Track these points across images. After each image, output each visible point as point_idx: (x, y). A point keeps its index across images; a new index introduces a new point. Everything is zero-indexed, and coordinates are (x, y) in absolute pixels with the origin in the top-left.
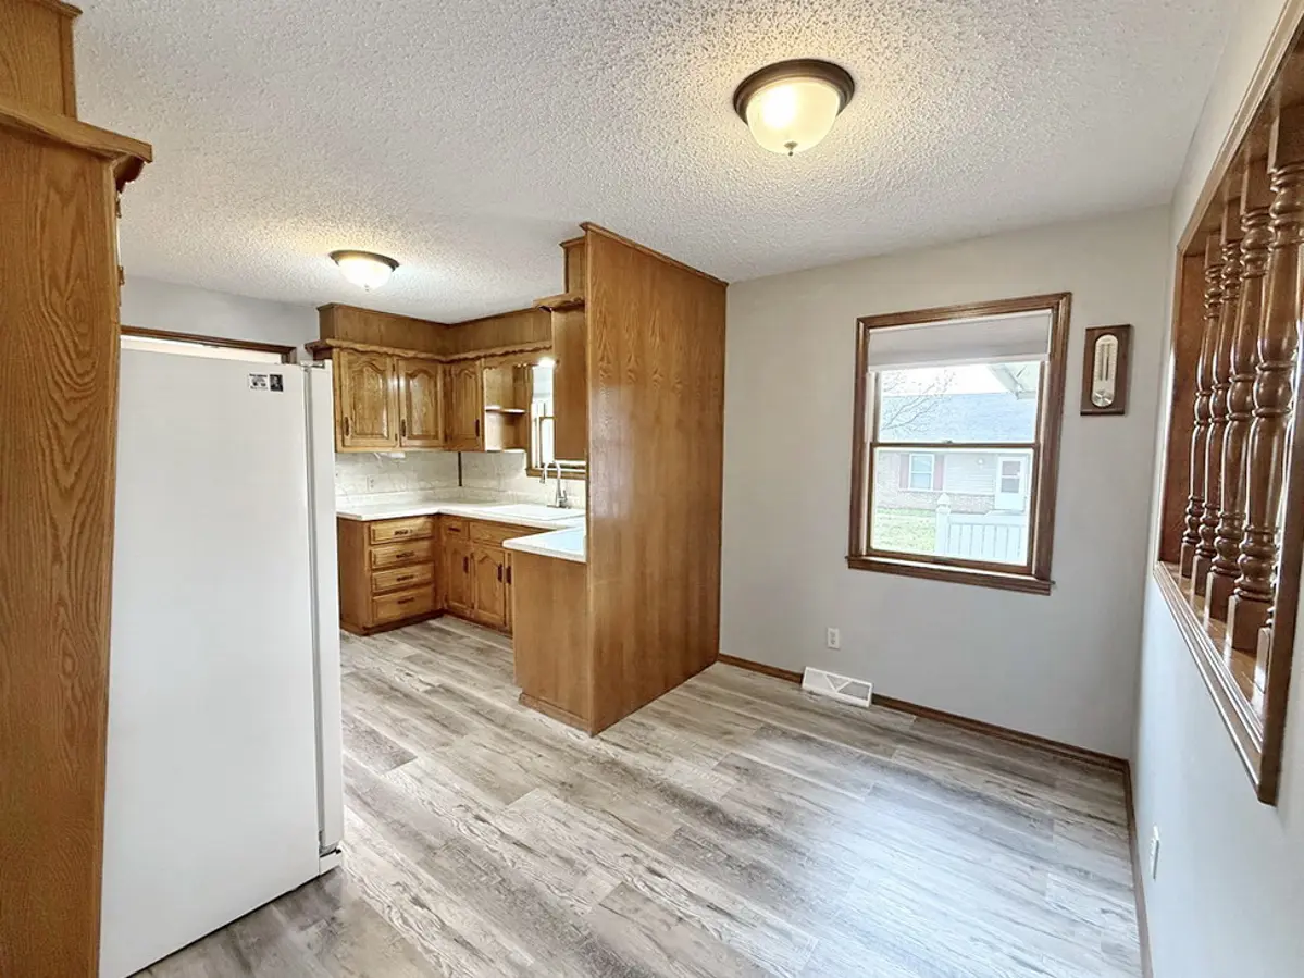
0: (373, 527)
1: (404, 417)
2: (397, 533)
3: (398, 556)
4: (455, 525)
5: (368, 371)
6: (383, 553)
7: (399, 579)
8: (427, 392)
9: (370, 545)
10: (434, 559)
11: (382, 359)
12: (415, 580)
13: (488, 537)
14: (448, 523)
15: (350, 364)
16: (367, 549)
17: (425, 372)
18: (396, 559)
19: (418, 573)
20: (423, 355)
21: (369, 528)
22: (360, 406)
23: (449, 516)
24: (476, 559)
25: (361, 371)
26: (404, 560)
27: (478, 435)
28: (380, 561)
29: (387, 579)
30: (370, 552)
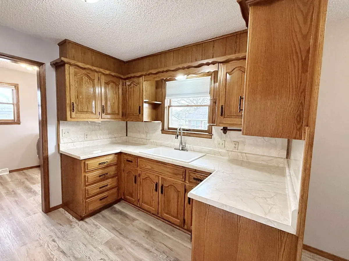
0: (86, 162)
1: (103, 104)
2: (100, 164)
3: (100, 176)
4: (130, 158)
5: (85, 78)
6: (92, 176)
7: (100, 188)
8: (115, 92)
9: (85, 172)
10: (118, 175)
11: (92, 73)
12: (109, 186)
13: (150, 167)
14: (126, 157)
15: (76, 74)
16: (83, 174)
17: (114, 82)
18: (98, 178)
19: (110, 182)
20: (113, 74)
21: (85, 163)
22: (81, 97)
23: (126, 154)
24: (142, 177)
25: (82, 79)
26: (103, 177)
27: (140, 113)
28: (90, 180)
29: (93, 189)
30: (85, 176)
